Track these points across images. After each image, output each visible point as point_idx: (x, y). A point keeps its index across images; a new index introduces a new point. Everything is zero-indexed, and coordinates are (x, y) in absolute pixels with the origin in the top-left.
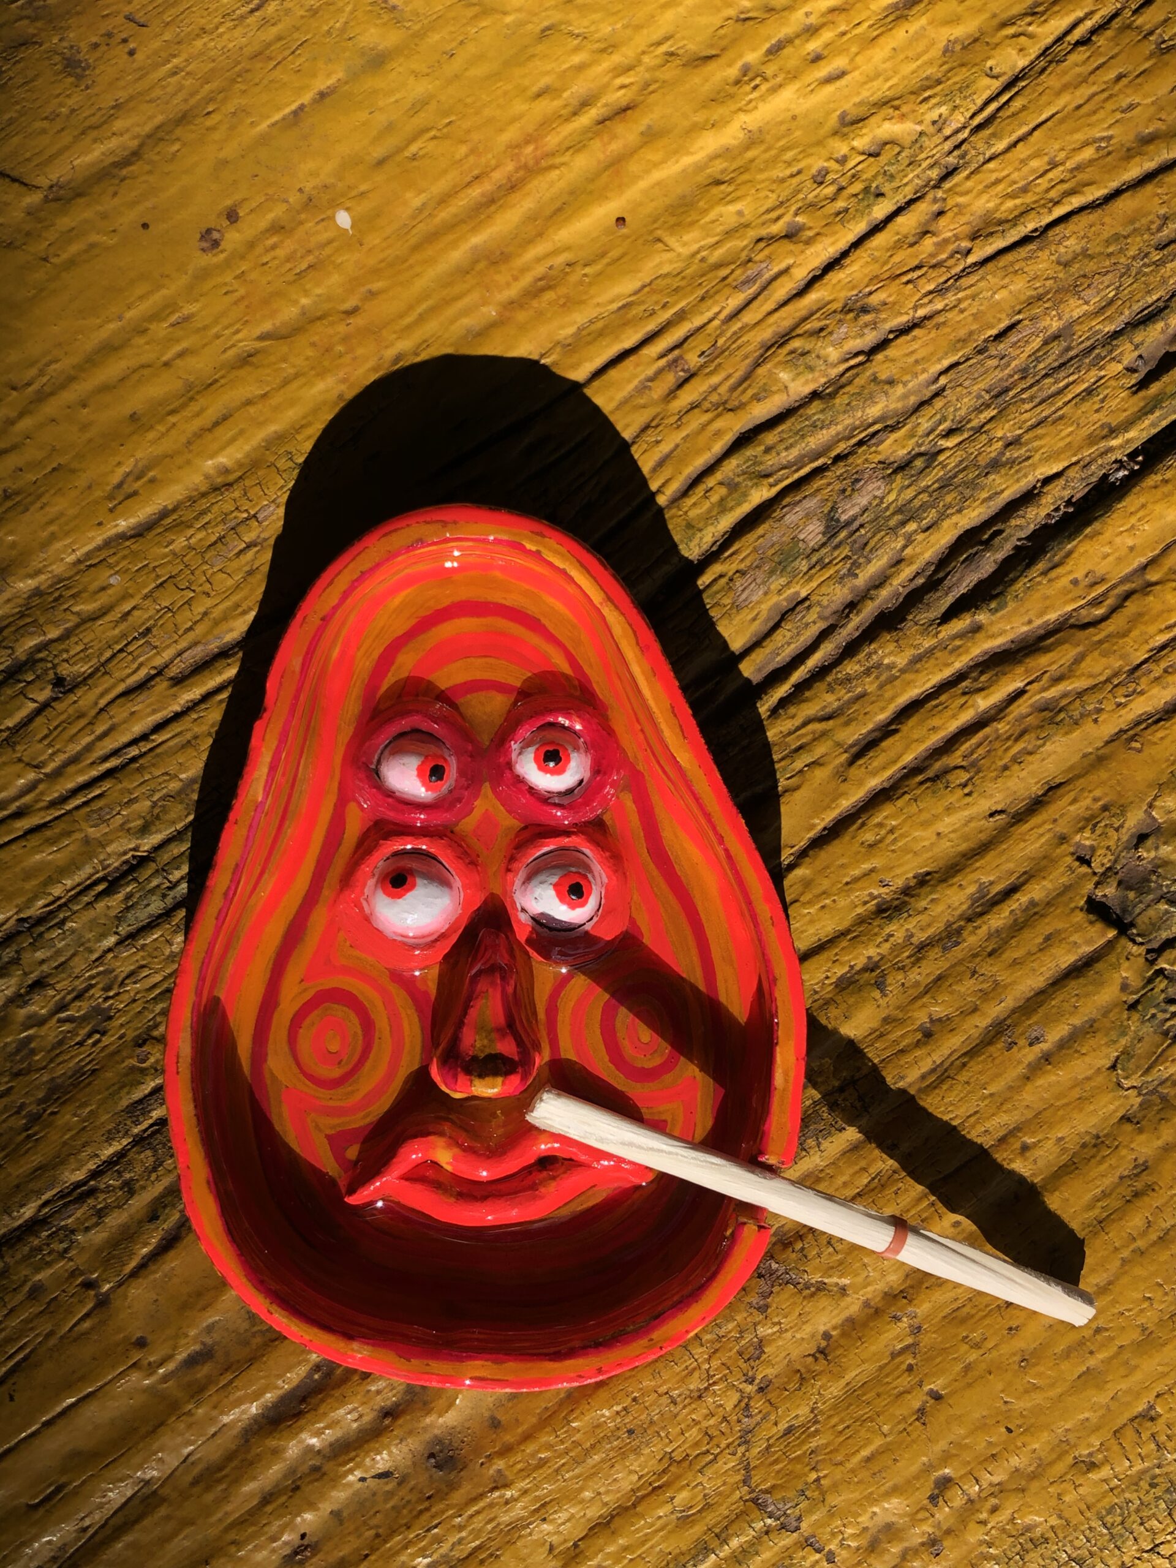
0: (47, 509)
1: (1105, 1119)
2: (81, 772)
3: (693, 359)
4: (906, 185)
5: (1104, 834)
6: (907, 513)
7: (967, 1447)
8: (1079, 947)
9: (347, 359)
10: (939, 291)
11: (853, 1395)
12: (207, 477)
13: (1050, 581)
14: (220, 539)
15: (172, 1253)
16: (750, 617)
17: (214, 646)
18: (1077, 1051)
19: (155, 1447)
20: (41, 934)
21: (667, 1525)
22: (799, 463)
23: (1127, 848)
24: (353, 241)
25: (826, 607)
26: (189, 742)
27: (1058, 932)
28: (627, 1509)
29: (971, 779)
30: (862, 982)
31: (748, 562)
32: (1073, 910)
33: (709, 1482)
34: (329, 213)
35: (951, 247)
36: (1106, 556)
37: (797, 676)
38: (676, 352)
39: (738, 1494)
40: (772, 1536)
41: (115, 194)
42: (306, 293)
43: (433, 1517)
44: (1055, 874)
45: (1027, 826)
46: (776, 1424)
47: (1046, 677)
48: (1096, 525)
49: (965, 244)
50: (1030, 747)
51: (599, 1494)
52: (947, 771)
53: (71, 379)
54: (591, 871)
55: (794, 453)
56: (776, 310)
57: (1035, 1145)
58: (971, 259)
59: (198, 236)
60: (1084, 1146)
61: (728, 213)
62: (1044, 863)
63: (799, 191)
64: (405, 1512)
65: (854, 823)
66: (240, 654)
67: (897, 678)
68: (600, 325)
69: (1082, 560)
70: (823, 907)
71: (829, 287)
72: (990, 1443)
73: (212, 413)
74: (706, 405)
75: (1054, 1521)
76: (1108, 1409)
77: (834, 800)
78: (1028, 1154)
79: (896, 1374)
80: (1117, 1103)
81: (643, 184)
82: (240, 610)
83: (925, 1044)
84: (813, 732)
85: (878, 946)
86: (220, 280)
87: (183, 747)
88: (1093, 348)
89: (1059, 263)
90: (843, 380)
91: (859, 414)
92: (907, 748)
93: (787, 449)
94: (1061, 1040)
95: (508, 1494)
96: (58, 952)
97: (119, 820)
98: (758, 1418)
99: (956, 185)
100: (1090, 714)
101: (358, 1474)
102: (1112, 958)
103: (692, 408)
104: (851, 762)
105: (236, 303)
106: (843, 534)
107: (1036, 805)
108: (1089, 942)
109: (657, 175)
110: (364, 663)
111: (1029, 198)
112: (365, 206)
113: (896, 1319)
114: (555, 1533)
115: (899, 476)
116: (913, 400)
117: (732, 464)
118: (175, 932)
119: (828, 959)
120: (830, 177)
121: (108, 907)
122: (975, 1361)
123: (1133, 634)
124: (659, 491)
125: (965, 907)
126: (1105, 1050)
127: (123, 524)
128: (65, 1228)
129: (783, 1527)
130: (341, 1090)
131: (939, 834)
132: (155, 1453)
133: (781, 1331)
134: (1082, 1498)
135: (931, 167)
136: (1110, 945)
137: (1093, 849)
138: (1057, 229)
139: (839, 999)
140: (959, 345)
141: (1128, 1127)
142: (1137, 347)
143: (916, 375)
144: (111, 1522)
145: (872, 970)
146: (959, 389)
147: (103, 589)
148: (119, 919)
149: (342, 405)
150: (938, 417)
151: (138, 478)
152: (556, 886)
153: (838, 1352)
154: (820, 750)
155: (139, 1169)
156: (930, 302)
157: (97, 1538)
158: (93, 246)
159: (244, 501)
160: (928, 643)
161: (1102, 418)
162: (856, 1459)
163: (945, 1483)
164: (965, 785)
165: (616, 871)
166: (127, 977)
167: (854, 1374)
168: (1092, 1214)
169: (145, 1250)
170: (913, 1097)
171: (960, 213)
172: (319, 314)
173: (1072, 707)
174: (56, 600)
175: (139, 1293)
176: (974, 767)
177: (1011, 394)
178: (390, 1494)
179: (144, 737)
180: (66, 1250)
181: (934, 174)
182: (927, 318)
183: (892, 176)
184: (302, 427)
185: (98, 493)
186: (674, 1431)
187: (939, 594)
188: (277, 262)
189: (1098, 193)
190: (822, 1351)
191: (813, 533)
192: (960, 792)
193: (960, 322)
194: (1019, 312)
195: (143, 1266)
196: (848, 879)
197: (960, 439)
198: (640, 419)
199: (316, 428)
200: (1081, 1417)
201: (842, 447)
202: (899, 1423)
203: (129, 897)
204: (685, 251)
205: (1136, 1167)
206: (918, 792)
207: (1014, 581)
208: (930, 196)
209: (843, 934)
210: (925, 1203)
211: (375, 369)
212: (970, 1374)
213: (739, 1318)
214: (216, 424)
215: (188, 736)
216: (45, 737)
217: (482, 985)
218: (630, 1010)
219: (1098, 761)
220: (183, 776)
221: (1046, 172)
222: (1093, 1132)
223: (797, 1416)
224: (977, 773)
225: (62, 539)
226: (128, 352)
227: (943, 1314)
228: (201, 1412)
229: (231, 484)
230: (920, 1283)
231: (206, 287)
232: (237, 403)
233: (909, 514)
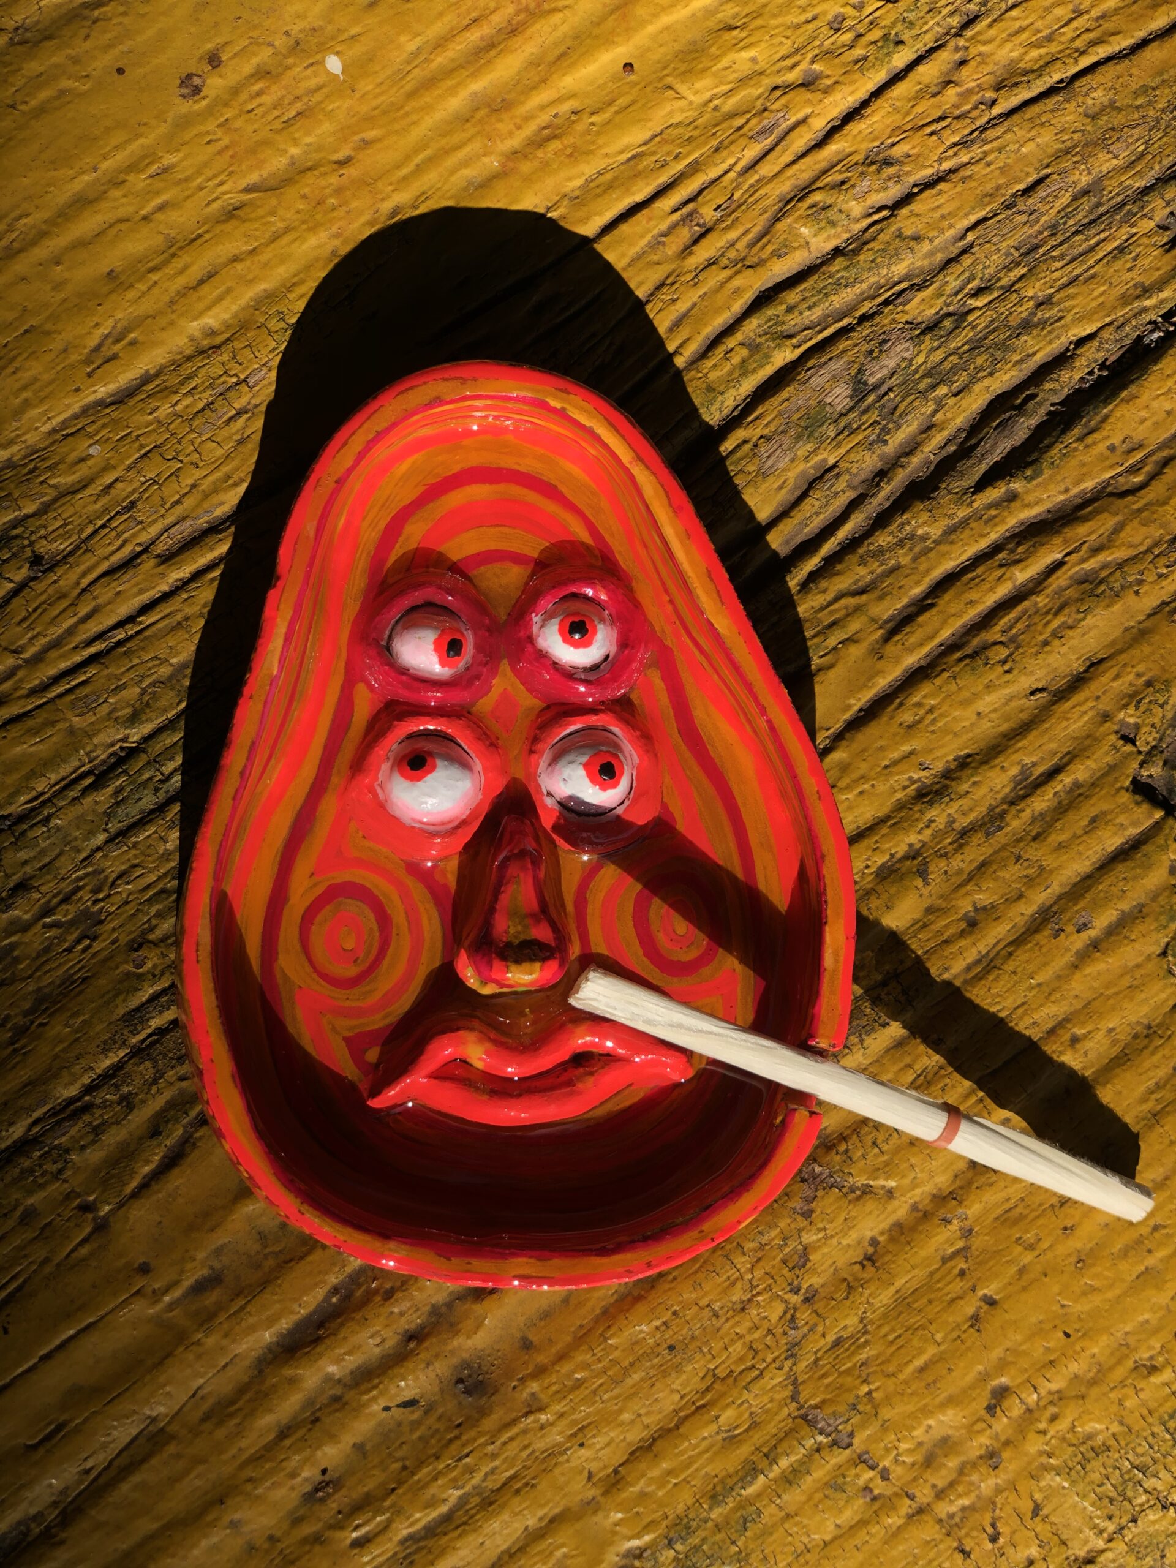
0: (19, 375)
1: (1157, 1008)
2: (63, 657)
3: (708, 214)
4: (926, 32)
5: (1148, 711)
6: (937, 376)
7: (1024, 1353)
8: (1126, 829)
9: (341, 212)
10: (964, 144)
11: (904, 1303)
12: (192, 339)
13: (1087, 447)
14: (208, 405)
15: (176, 1171)
16: (776, 485)
17: (203, 522)
18: (1126, 937)
19: (162, 1379)
20: (23, 834)
21: (712, 1446)
22: (822, 324)
23: (1172, 726)
24: (346, 86)
25: (855, 475)
26: (179, 623)
27: (1104, 813)
28: (669, 1431)
29: (1011, 655)
30: (903, 870)
31: (772, 427)
32: (1118, 790)
33: (756, 1399)
34: (318, 57)
35: (975, 98)
36: (1143, 421)
37: (828, 547)
38: (691, 206)
39: (785, 1411)
40: (823, 1453)
41: (87, 37)
42: (295, 142)
43: (464, 1445)
44: (1099, 753)
45: (1068, 705)
46: (824, 1336)
47: (1085, 548)
48: (1133, 389)
49: (990, 95)
50: (1070, 622)
51: (639, 1415)
52: (986, 647)
53: (43, 235)
54: (621, 751)
55: (817, 313)
56: (794, 162)
57: (1085, 1036)
58: (996, 110)
59: (178, 82)
60: (1136, 1036)
61: (742, 60)
62: (1088, 742)
63: (816, 37)
64: (433, 1441)
65: (891, 703)
66: (233, 529)
67: (931, 549)
68: (609, 176)
69: (1120, 425)
70: (861, 793)
71: (850, 138)
72: (1048, 1349)
73: (196, 272)
74: (724, 262)
75: (1115, 1428)
76: (1168, 1312)
77: (870, 679)
78: (1078, 1046)
79: (948, 1278)
80: (1169, 991)
81: (651, 29)
82: (231, 482)
83: (971, 933)
84: (846, 608)
85: (919, 832)
86: (202, 128)
87: (173, 629)
88: (1123, 204)
89: (1086, 115)
90: (867, 236)
91: (885, 271)
92: (945, 622)
93: (809, 308)
94: (1110, 926)
95: (543, 1418)
96: (43, 852)
97: (105, 709)
98: (805, 1330)
99: (979, 33)
100: (1131, 585)
101: (383, 1403)
102: (1160, 840)
103: (709, 265)
104: (887, 638)
105: (219, 153)
106: (871, 398)
107: (1078, 682)
108: (1134, 824)
109: (666, 19)
110: (370, 534)
111: (1054, 48)
112: (358, 50)
113: (947, 1221)
114: (595, 1459)
115: (928, 337)
116: (940, 257)
117: (753, 324)
118: (170, 828)
119: (868, 848)
120: (848, 23)
121: (97, 803)
122: (1030, 1263)
124: (676, 352)
125: (1007, 790)
126: (1155, 936)
127: (102, 391)
128: (59, 1147)
129: (835, 1443)
130: (357, 990)
131: (979, 714)
132: (163, 1387)
133: (826, 1238)
134: (1144, 1404)
135: (952, 14)
136: (1157, 826)
137: (1137, 727)
138: (1084, 81)
139: (880, 888)
140: (986, 200)
142: (1168, 203)
143: (942, 231)
144: (116, 1463)
145: (914, 858)
146: (988, 246)
147: (83, 460)
148: (109, 815)
149: (336, 261)
150: (967, 275)
151: (118, 341)
152: (586, 766)
153: (886, 1259)
154: (854, 626)
155: (138, 1082)
156: (956, 154)
157: (101, 1481)
158: (62, 92)
159: (232, 364)
160: (962, 513)
161: (1135, 277)
162: (910, 1369)
163: (1001, 1393)
164: (1004, 662)
165: (648, 751)
166: (119, 877)
167: (903, 1281)
168: (1146, 1107)
169: (147, 1169)
170: (958, 989)
171: (983, 63)
172: (310, 164)
173: (1112, 579)
174: (31, 472)
175: (141, 1214)
176: (1014, 643)
177: (1041, 251)
178: (415, 1425)
179: (131, 619)
180: (60, 1171)
181: (955, 21)
182: (951, 171)
183: (911, 23)
184: (294, 285)
185: (74, 357)
186: (716, 1346)
187: (972, 461)
188: (261, 109)
189: (1126, 42)
190: (869, 1258)
191: (840, 396)
192: (1000, 669)
193: (986, 177)
194: (1047, 166)
195: (145, 1185)
196: (887, 763)
197: (991, 298)
198: (655, 276)
199: (309, 287)
200: (1141, 1318)
201: (866, 307)
202: (953, 1330)
203: (119, 791)
204: (697, 99)
206: (956, 669)
207: (1050, 447)
208: (951, 45)
209: (882, 821)
210: (973, 1099)
211: (371, 223)
212: (1025, 1277)
213: (782, 1224)
214: (201, 282)
215: (179, 617)
216: (24, 619)
217: (513, 870)
218: (664, 899)
219: (1140, 635)
220: (174, 661)
221: (1071, 20)
222: (1145, 1021)
223: (845, 1327)
224: (1017, 649)
225: (36, 406)
226: (104, 205)
227: (994, 1216)
228: (210, 1341)
229: (218, 347)
230: (970, 1183)
231: (188, 135)
232: (223, 259)
233: (939, 378)
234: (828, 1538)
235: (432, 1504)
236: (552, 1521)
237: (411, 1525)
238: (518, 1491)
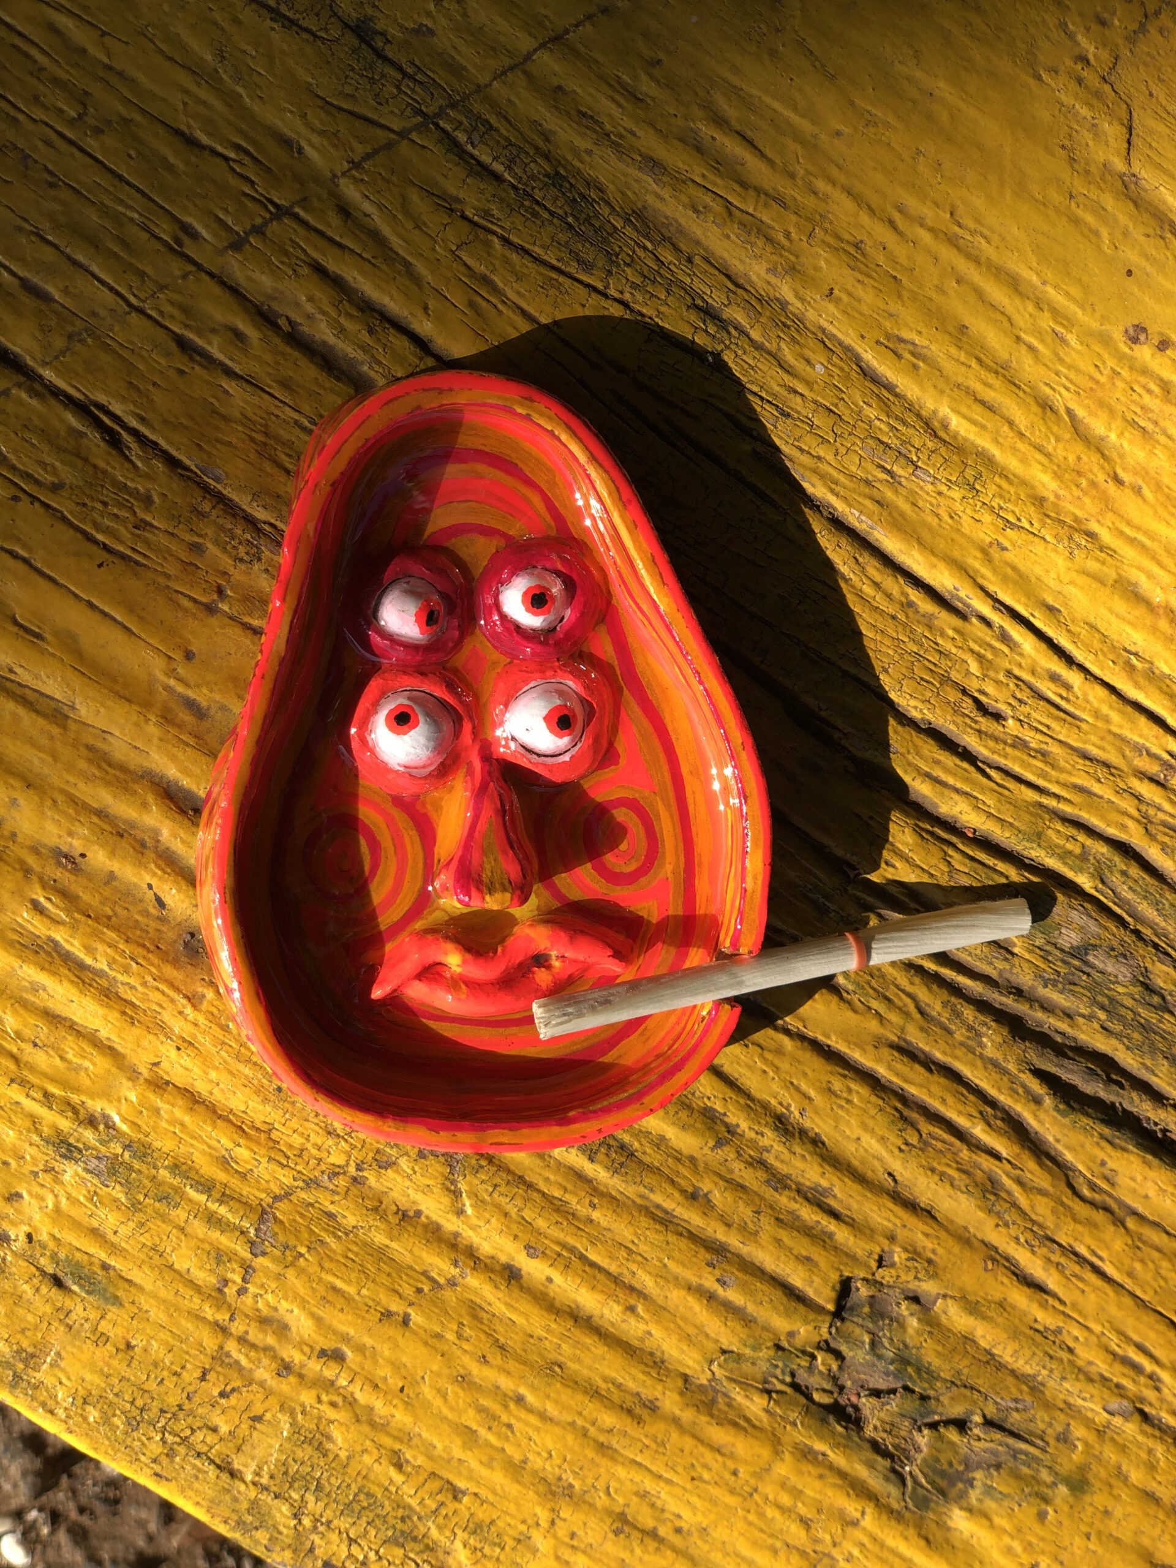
0: (859, 286)
1: (679, 1362)
2: (649, 406)
5: (909, 1269)
6: (1112, 1007)
7: (376, 1362)
8: (810, 1286)
9: (1077, 493)
11: (381, 1254)
12: (935, 412)
13: (1098, 1144)
14: (887, 446)
18: (726, 1318)
19: (109, 703)
21: (215, 1149)
22: (1121, 902)
23: (903, 1291)
25: (1011, 972)
27: (816, 1265)
28: (215, 1112)
29: (915, 1147)
30: (716, 1127)
32: (838, 1269)
33: (264, 1169)
36: (1133, 1179)
37: (948, 974)
39: (263, 1196)
40: (241, 1238)
41: (1148, 236)
42: (1121, 435)
43: (144, 957)
44: (862, 1244)
45: (891, 1205)
46: (332, 1203)
47: (1019, 1172)
48: (1155, 1162)
50: (957, 1183)
51: (218, 1084)
52: (913, 1125)
53: (977, 261)
55: (1129, 896)
57: (638, 1316)
59: (1136, 322)
60: (652, 1354)
62: (868, 1232)
64: (139, 933)
65: (843, 1068)
67: (975, 1054)
69: (1124, 1162)
70: (766, 1072)
72: (385, 1379)
73: (990, 395)
74: (1143, 808)
75: (343, 1455)
76: (449, 1461)
77: (856, 1045)
78: (628, 1313)
79: (412, 1282)
80: (697, 1367)
83: (686, 1198)
84: (904, 1005)
85: (750, 1129)
86: (1106, 356)
92: (921, 1086)
93: (1130, 888)
94: (730, 1302)
95: (189, 1010)
98: (332, 1187)
100: (1001, 1218)
101: (154, 882)
102: (812, 1316)
103: (1137, 797)
104: (892, 1046)
105: (1092, 378)
106: (1077, 963)
107: (911, 1206)
108: (816, 1291)
113: (456, 1264)
114: (171, 1063)
115: (1140, 988)
117: (1102, 849)
119: (724, 1092)
122: (447, 1340)
123: (1080, 1228)
125: (808, 1183)
126: (735, 1340)
127: (869, 357)
128: (259, 551)
129: (252, 1243)
131: (859, 1139)
132: (102, 705)
133: (408, 1176)
134: (370, 1469)
136: (821, 1310)
137: (893, 1265)
139: (695, 1115)
141: (680, 1383)
144: (27, 691)
145: (729, 1132)
147: (808, 362)
151: (913, 354)
153: (411, 1230)
154: (893, 1017)
157: (8, 684)
158: (1097, 233)
159: (927, 453)
160: (1012, 1067)
162: (330, 1278)
164: (907, 1144)
167: (398, 1248)
168: (600, 1383)
172: (1107, 453)
173: (1001, 1202)
174: (785, 325)
175: (231, 637)
176: (924, 1145)
178: (146, 913)
179: (698, 448)
180: (241, 560)
185: (888, 325)
186: (294, 1124)
187: (1055, 1059)
188: (1138, 399)
190: (405, 1215)
191: (1070, 938)
192: (899, 1142)
196: (795, 1082)
198: (1113, 758)
200: (435, 1442)
201: (1146, 932)
202: (374, 1300)
205: (651, 1402)
206: (888, 1109)
207: (1088, 1115)
209: (748, 1096)
212: (435, 1340)
214: (983, 403)
219: (965, 1239)
222: (666, 1357)
223: (345, 1217)
224: (921, 1149)
225: (837, 307)
226: (1018, 301)
227: (473, 1298)
228: (152, 729)
229: (936, 436)
230: (492, 1271)
231: (1097, 348)
232: (1007, 413)
233: (1110, 1008)
234: (176, 1266)
235: (89, 950)
236: (111, 1048)
237: (67, 941)
238: (124, 1013)
